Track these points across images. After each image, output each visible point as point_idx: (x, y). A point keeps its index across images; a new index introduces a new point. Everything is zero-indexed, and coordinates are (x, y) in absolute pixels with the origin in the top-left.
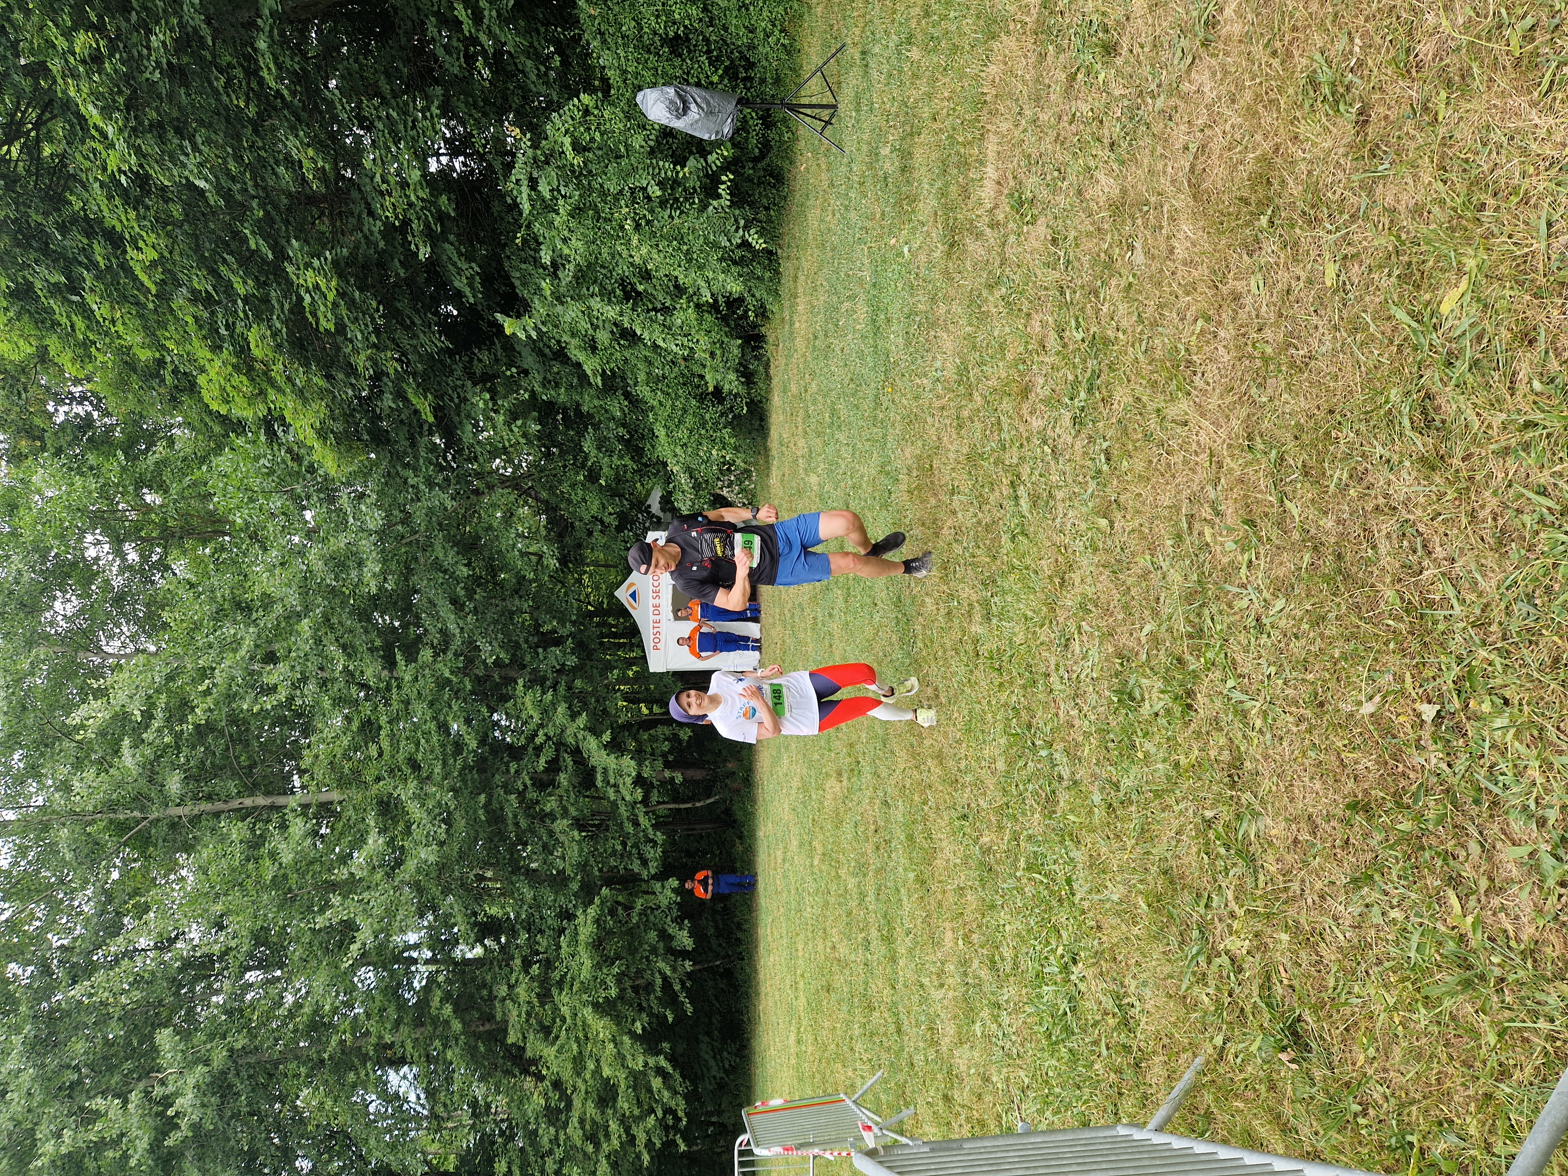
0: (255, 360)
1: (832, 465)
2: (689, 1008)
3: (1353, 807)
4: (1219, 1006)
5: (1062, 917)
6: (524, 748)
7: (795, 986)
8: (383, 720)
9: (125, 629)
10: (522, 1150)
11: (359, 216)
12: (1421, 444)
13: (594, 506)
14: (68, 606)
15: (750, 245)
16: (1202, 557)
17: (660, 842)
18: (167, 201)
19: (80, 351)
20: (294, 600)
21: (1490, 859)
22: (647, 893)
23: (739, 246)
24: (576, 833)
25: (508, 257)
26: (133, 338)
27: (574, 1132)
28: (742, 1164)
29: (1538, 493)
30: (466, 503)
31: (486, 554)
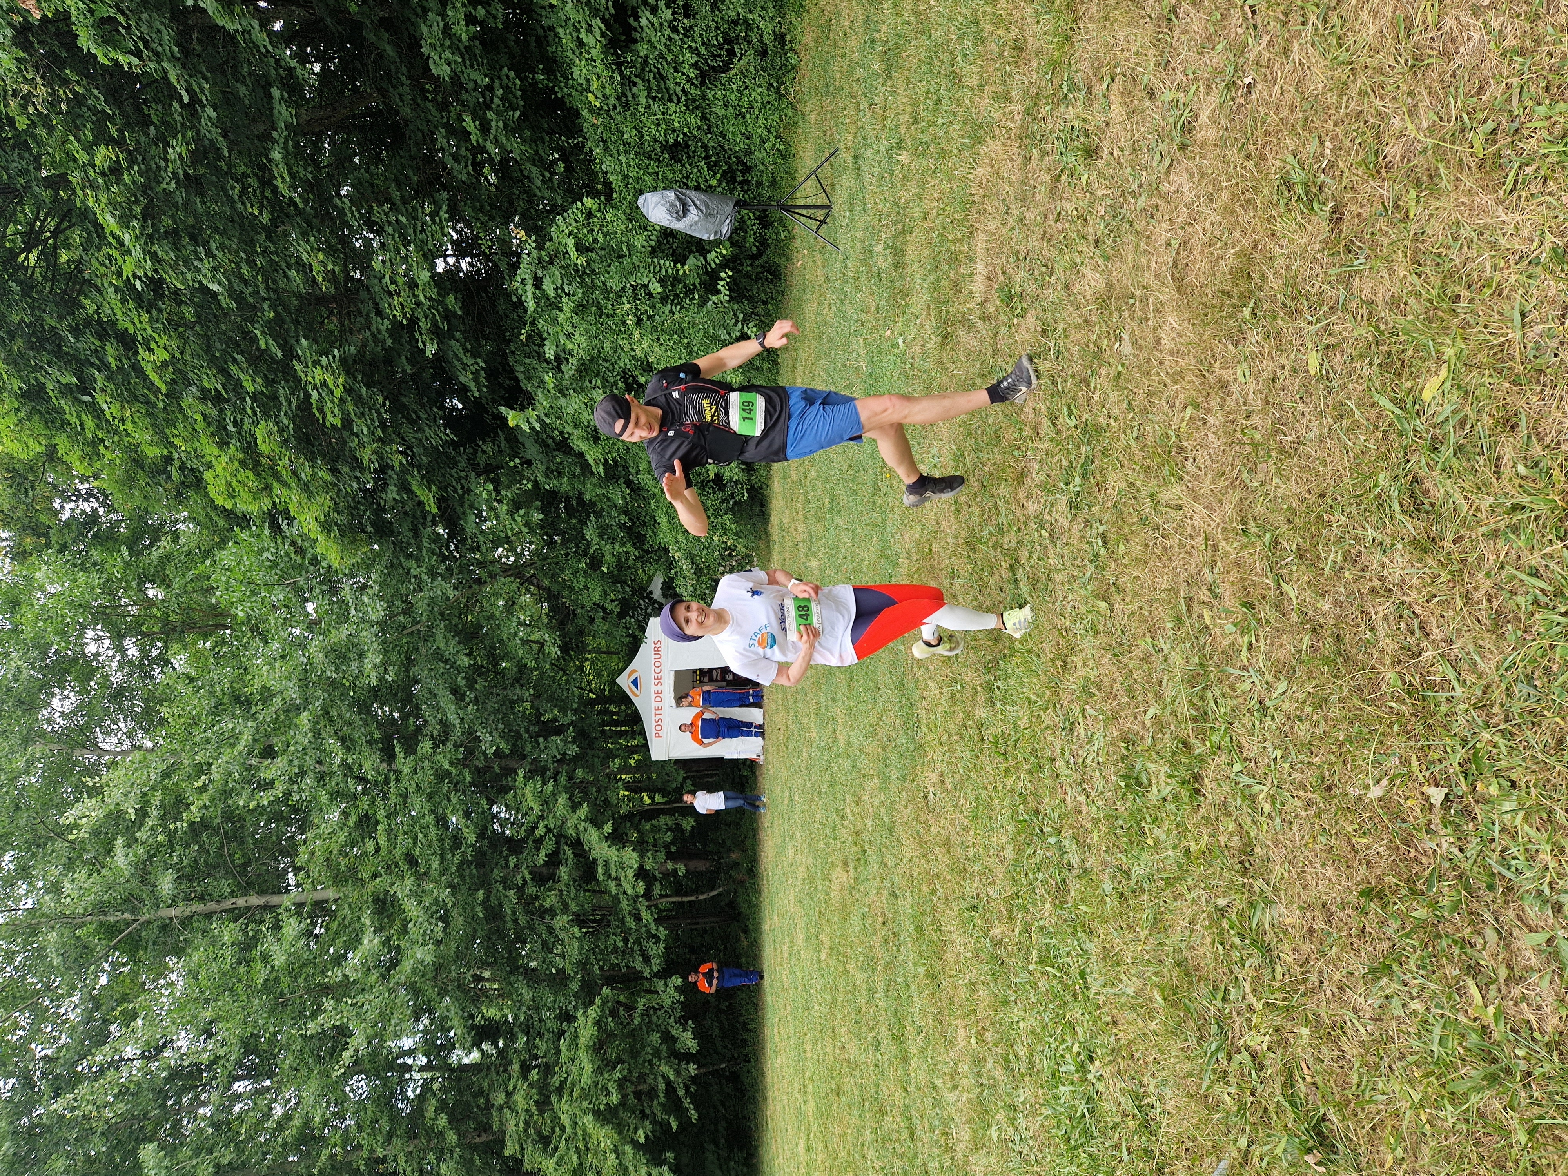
0: (261, 455)
1: (833, 549)
2: (694, 1115)
3: (1367, 894)
4: (1242, 1106)
5: (1076, 1012)
6: (523, 840)
7: (803, 1089)
8: (381, 814)
9: (122, 725)
11: (368, 315)
12: (1412, 527)
13: (596, 594)
14: (66, 703)
16: (1202, 640)
17: (662, 937)
18: (180, 303)
19: (89, 450)
20: (293, 693)
21: (1507, 946)
22: (650, 992)
24: (576, 929)
25: (513, 353)
26: (142, 436)
29: (1530, 575)
30: (468, 593)
31: (488, 643)
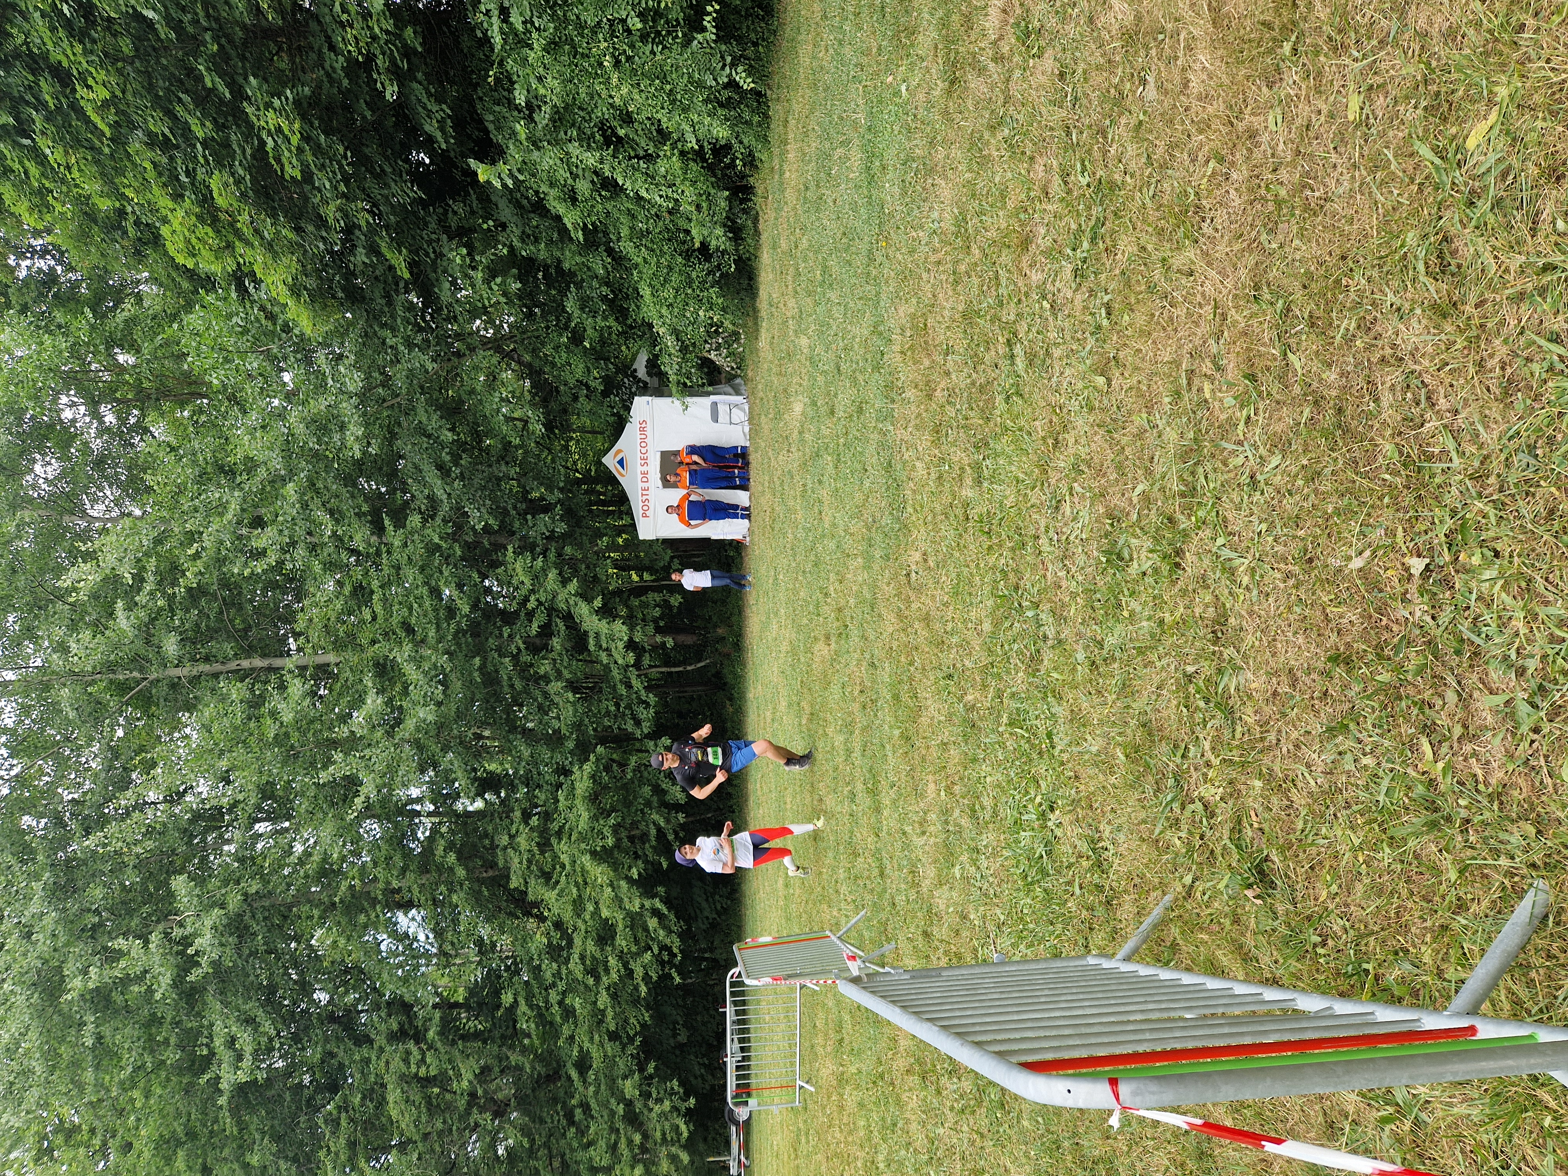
0: (218, 209)
1: (824, 326)
3: (1334, 659)
4: (1190, 849)
5: (1041, 768)
6: (516, 613)
8: (375, 585)
9: (108, 493)
10: (527, 983)
11: (320, 51)
12: (1436, 290)
13: (579, 371)
14: (49, 469)
15: (737, 84)
16: (1199, 414)
17: (652, 703)
18: (115, 35)
19: (36, 200)
20: (277, 464)
21: (1466, 707)
22: (641, 751)
23: (726, 86)
24: (570, 695)
25: (481, 99)
26: (91, 187)
27: (576, 967)
28: (733, 994)
29: (1550, 340)
30: (447, 366)
31: (470, 418)
